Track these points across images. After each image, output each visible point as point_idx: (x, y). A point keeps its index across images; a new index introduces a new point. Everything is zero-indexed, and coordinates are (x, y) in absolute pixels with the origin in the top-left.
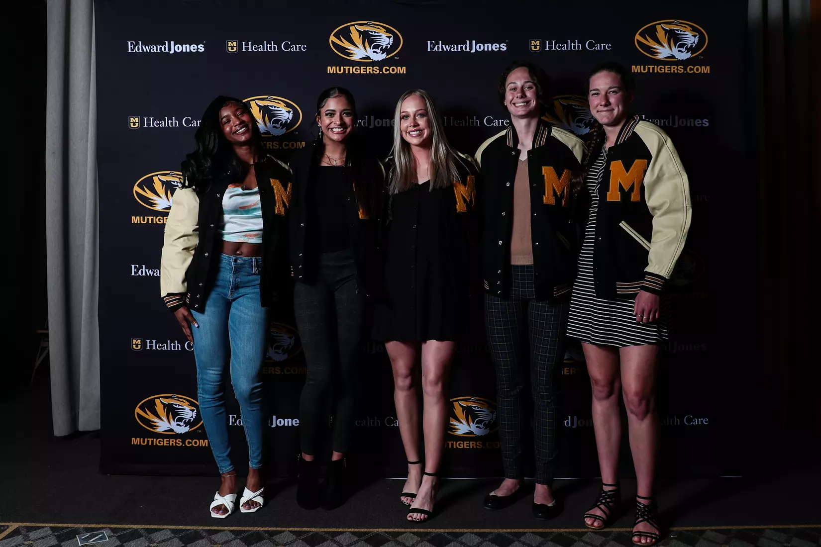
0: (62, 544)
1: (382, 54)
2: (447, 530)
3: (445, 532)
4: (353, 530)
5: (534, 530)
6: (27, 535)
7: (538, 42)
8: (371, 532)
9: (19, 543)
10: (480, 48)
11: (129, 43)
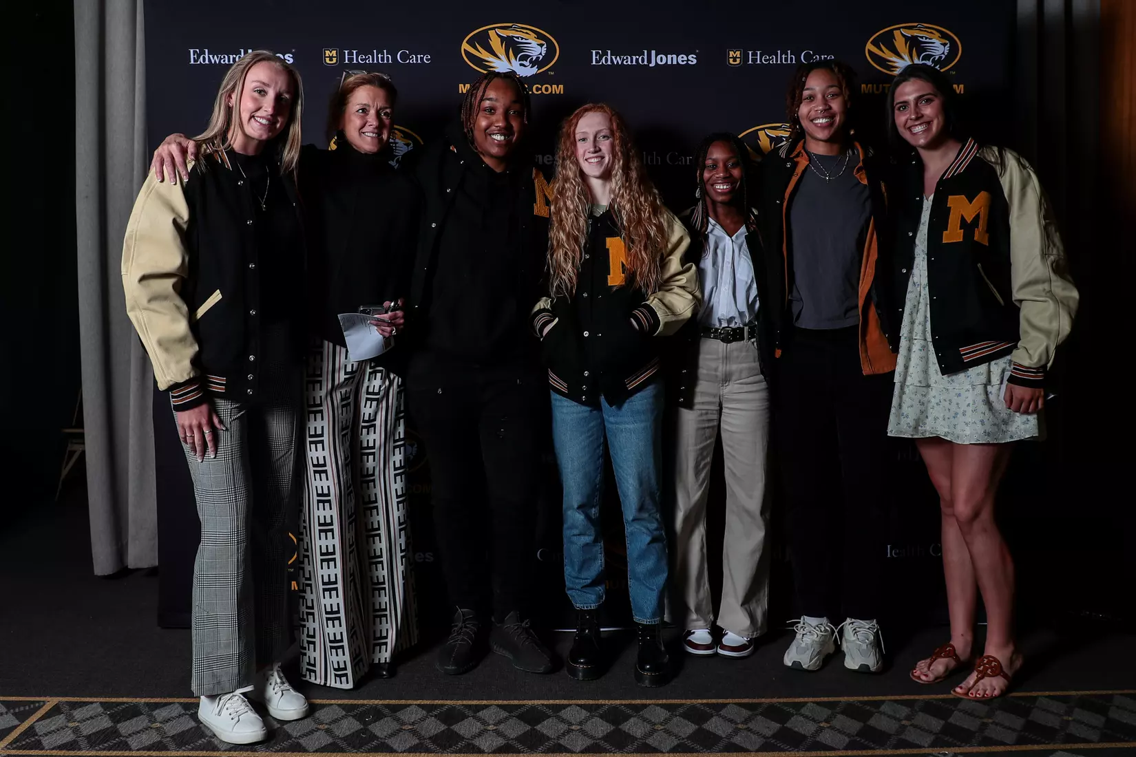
0: (119, 726)
1: (531, 67)
3: (622, 705)
4: (500, 702)
5: (737, 701)
6: (71, 715)
7: (738, 53)
8: (524, 705)
9: (61, 725)
10: (661, 61)
11: (192, 51)
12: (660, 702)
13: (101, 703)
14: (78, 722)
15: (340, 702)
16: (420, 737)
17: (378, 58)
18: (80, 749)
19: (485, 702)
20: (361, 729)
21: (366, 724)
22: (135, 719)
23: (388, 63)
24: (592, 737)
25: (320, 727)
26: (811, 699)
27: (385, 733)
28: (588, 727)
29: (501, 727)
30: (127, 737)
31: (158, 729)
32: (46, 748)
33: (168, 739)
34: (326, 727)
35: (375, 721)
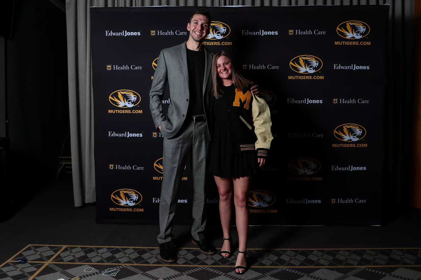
0: (87, 255)
1: (221, 36)
2: (253, 249)
5: (291, 249)
6: (71, 251)
7: (292, 31)
9: (69, 254)
10: (266, 34)
11: (106, 31)
13: (81, 247)
14: (74, 253)
16: (186, 259)
17: (169, 33)
18: (76, 262)
22: (92, 253)
23: (172, 35)
25: (153, 256)
26: (315, 249)
30: (91, 258)
31: (100, 256)
32: (65, 261)
33: (104, 259)
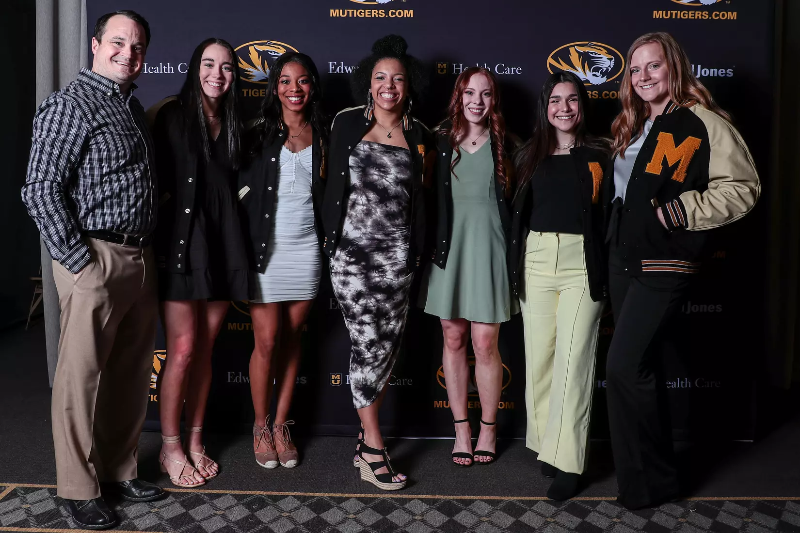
4: (358, 495)
6: (24, 498)
8: (377, 498)
9: (16, 506)
12: (485, 498)
13: (49, 489)
14: (30, 504)
15: (233, 492)
19: (346, 495)
20: (250, 515)
21: (253, 511)
24: (432, 526)
25: (218, 512)
26: (604, 499)
27: (268, 519)
28: (428, 517)
29: (359, 516)
30: (67, 518)
34: (222, 513)
35: (261, 509)
